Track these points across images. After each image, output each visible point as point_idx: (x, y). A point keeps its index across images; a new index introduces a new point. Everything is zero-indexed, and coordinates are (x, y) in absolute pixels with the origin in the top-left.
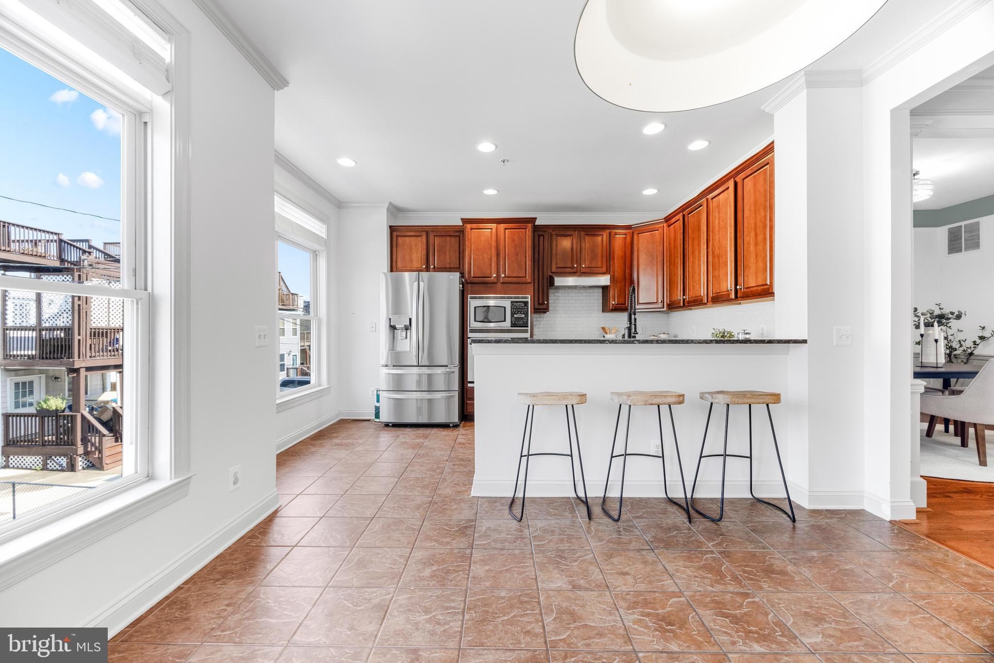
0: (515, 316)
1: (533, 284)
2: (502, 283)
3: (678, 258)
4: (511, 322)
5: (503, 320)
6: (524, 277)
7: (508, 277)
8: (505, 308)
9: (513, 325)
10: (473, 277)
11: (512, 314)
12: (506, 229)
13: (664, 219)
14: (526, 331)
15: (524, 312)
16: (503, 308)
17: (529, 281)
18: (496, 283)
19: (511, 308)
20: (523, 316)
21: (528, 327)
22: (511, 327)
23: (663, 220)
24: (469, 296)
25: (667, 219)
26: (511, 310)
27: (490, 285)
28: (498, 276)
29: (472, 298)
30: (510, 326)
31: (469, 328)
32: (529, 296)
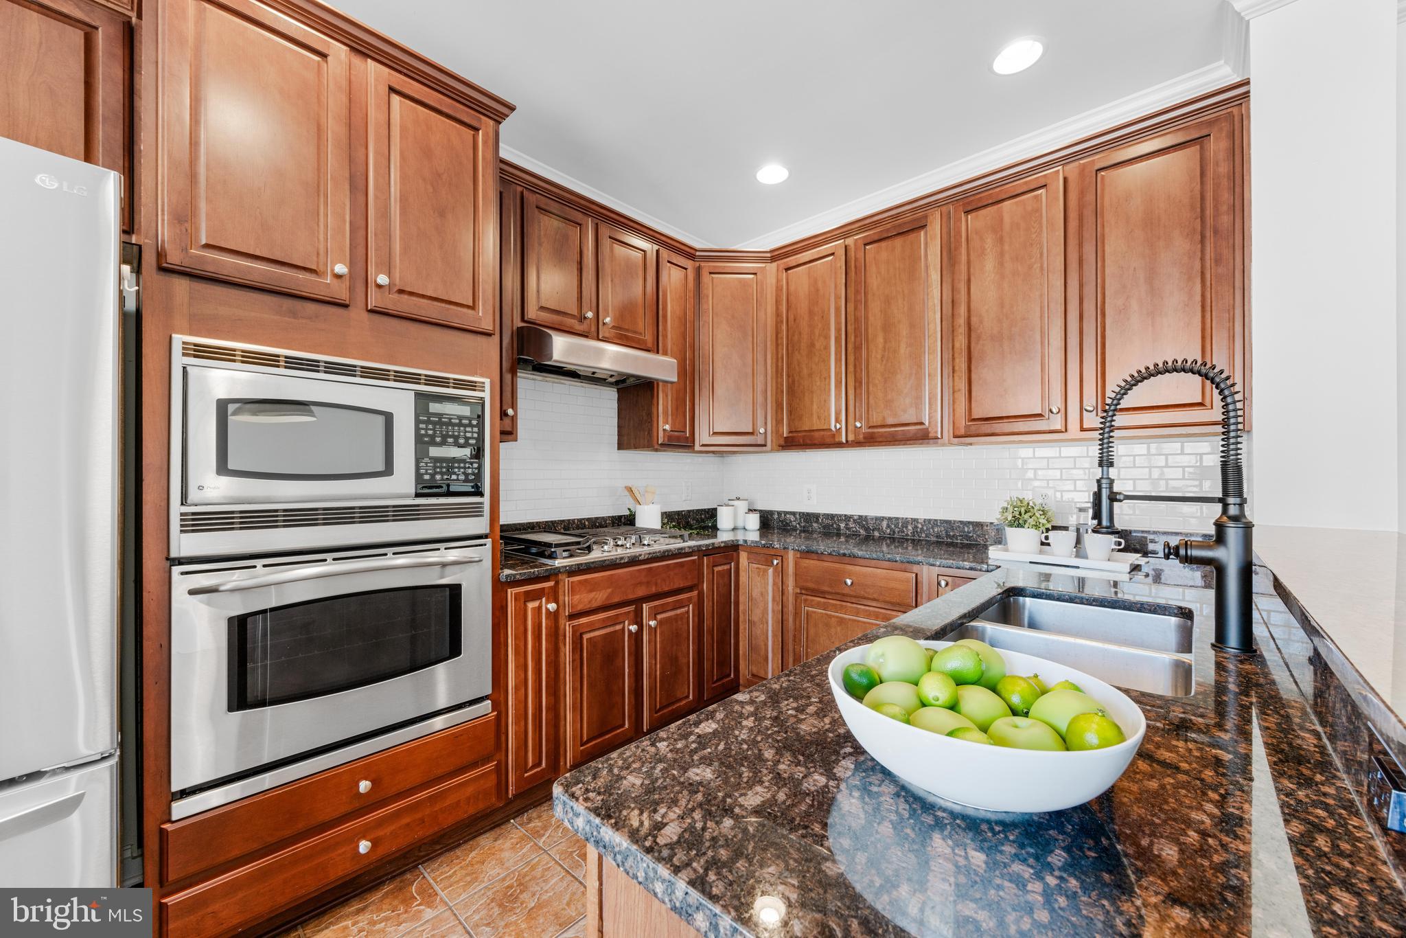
0: (435, 452)
1: (497, 337)
2: (372, 311)
3: (827, 337)
4: (419, 477)
5: (381, 467)
6: (468, 307)
7: (401, 291)
8: (388, 418)
9: (426, 488)
10: (207, 246)
11: (422, 443)
12: (392, 90)
13: (771, 251)
14: (475, 511)
15: (467, 439)
16: (380, 420)
17: (487, 325)
18: (346, 306)
19: (418, 422)
20: (466, 452)
21: (481, 494)
22: (418, 495)
23: (769, 255)
24: (178, 339)
25: (776, 255)
26: (417, 429)
27: (311, 307)
28: (360, 276)
29: (200, 352)
30: (413, 491)
31: (176, 509)
32: (487, 381)
